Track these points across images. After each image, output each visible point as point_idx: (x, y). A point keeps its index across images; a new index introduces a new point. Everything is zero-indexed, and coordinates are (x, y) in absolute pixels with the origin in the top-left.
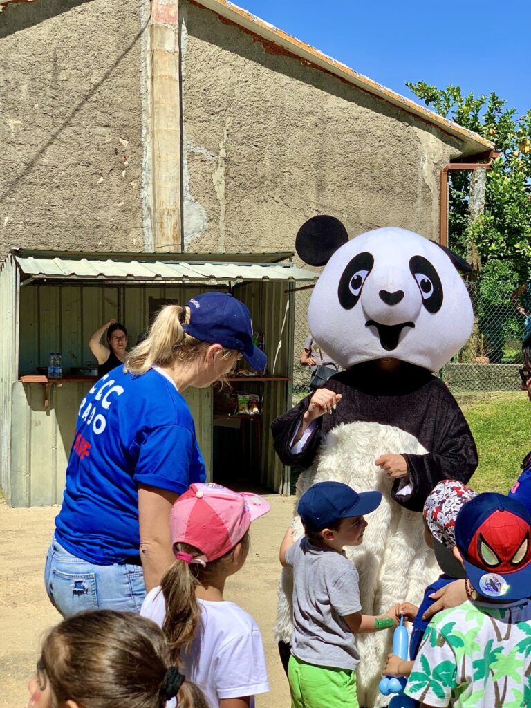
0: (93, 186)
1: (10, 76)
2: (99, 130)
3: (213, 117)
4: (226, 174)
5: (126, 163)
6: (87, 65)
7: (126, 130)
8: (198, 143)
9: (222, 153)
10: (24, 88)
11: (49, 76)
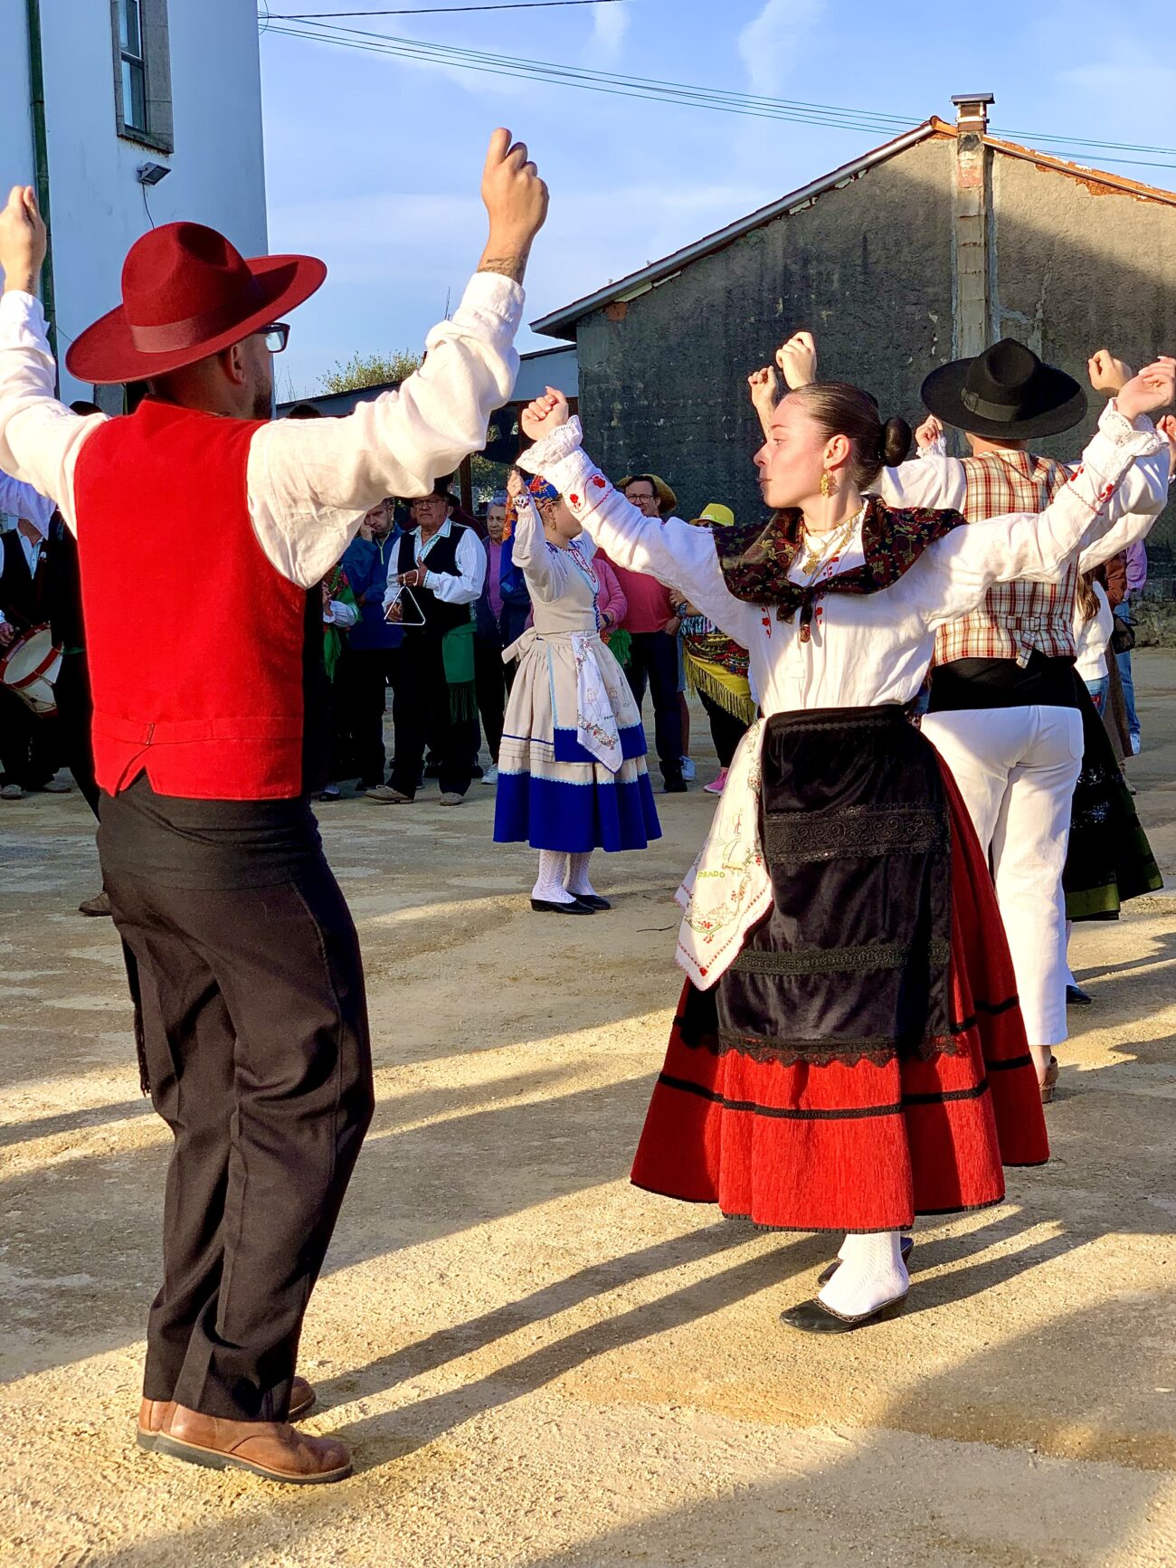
0: (902, 368)
1: (822, 268)
2: (909, 309)
3: (1029, 276)
4: (1044, 337)
5: (936, 339)
6: (897, 243)
7: (936, 306)
8: (1011, 306)
9: (1040, 315)
10: (836, 277)
11: (859, 262)
